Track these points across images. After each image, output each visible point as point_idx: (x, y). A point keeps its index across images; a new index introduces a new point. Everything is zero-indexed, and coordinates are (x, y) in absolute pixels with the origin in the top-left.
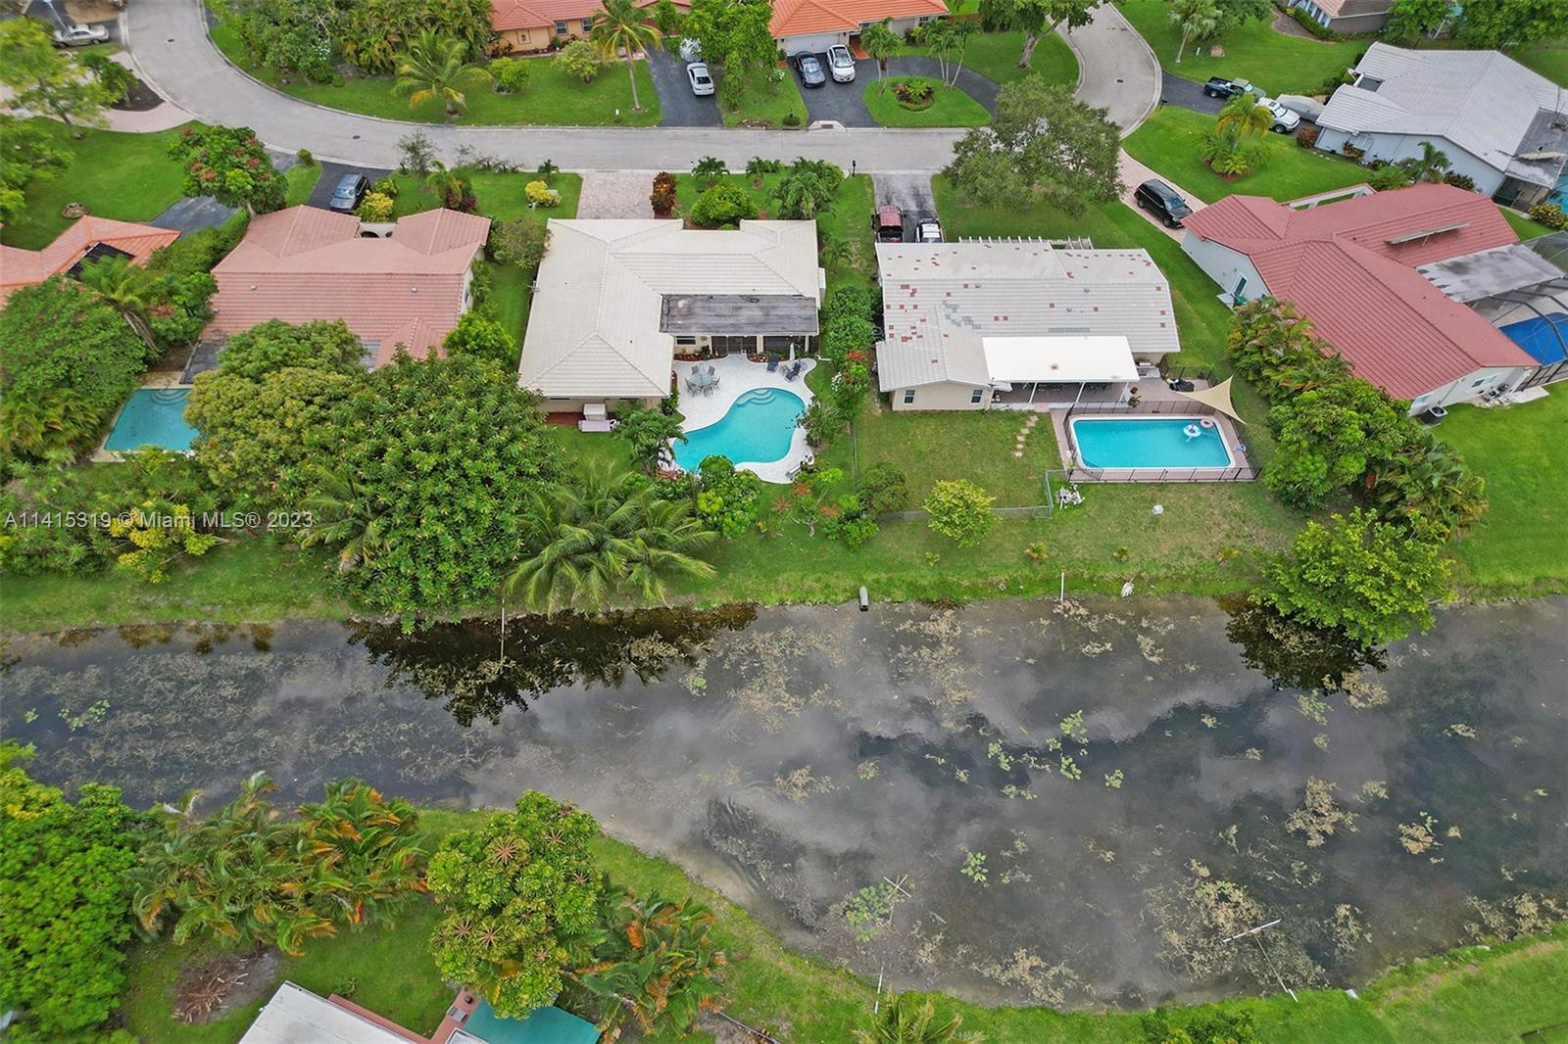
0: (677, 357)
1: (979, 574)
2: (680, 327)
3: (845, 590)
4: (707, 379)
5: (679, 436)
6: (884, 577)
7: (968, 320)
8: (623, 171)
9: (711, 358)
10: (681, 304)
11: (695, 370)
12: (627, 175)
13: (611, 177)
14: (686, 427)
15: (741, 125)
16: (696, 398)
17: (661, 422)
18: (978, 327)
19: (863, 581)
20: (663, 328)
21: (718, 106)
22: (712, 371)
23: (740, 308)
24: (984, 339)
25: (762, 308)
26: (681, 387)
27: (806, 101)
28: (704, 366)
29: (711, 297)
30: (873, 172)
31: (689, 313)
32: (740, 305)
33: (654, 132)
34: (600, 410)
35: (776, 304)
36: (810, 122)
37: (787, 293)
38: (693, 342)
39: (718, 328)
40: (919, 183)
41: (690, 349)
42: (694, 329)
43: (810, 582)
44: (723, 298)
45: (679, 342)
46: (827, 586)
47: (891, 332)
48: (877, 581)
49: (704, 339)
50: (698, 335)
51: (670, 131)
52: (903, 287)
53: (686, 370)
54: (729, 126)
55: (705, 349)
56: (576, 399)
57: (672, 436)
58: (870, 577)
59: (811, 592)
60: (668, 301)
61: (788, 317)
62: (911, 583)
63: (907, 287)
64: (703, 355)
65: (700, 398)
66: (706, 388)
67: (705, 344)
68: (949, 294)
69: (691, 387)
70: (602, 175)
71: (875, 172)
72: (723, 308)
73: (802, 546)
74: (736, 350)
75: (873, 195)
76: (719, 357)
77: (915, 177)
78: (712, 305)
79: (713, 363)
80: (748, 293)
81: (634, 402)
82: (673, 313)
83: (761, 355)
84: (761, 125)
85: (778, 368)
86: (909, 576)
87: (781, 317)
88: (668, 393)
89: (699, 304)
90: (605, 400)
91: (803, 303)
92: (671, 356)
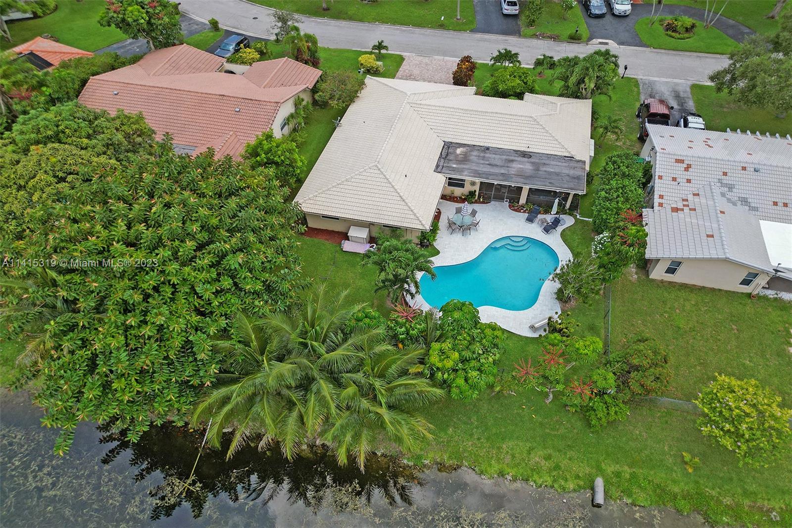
0: (444, 197)
1: (746, 493)
2: (454, 170)
3: (578, 477)
4: (468, 220)
5: (428, 270)
6: (627, 471)
7: (744, 201)
8: (436, 57)
9: (476, 202)
10: (459, 151)
11: (458, 211)
12: (439, 60)
13: (426, 60)
14: (437, 262)
15: (535, 36)
16: (454, 235)
17: (412, 254)
18: (755, 209)
19: (600, 471)
20: (438, 169)
21: (520, 23)
22: (474, 213)
23: (512, 161)
24: (761, 222)
25: (533, 163)
26: (443, 223)
27: (589, 26)
28: (468, 208)
29: (488, 149)
30: (639, 77)
31: (465, 159)
32: (513, 158)
33: (467, 35)
34: (363, 234)
35: (547, 162)
36: (590, 39)
37: (560, 154)
38: (462, 186)
39: (488, 175)
40: (680, 89)
41: (458, 191)
42: (465, 173)
43: (536, 457)
44: (499, 151)
45: (450, 184)
46: (557, 467)
47: (661, 201)
48: (618, 474)
49: (473, 184)
50: (468, 179)
51: (479, 36)
52: (678, 161)
53: (449, 211)
54: (525, 36)
55: (472, 194)
56: (345, 220)
57: (421, 270)
58: (610, 468)
59: (536, 469)
60: (448, 147)
61: (557, 174)
62: (659, 486)
63: (682, 161)
64: (469, 198)
65: (458, 237)
66: (465, 229)
67: (472, 189)
68: (725, 174)
69: (451, 225)
70: (420, 58)
71: (641, 77)
72: (496, 159)
73: (536, 412)
74: (500, 198)
75: (639, 93)
76: (483, 203)
77: (677, 84)
78: (487, 155)
79: (476, 207)
80: (522, 149)
81: (394, 231)
82: (451, 157)
83: (523, 206)
84: (550, 37)
85: (537, 220)
86: (659, 477)
87: (550, 173)
88: (428, 227)
89: (475, 153)
90: (369, 225)
91: (573, 164)
92: (439, 195)
